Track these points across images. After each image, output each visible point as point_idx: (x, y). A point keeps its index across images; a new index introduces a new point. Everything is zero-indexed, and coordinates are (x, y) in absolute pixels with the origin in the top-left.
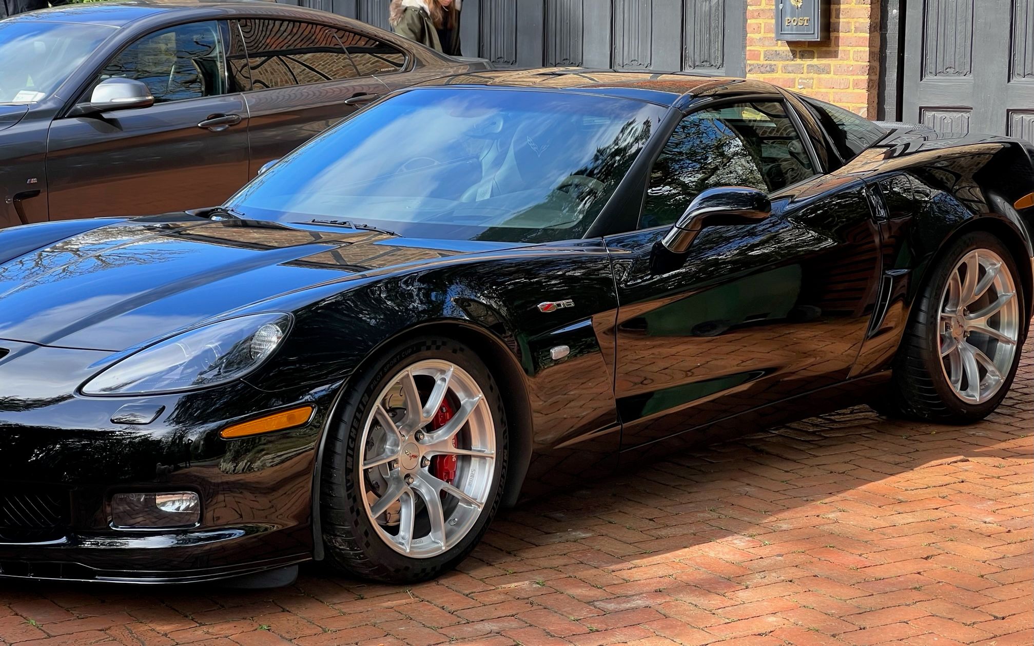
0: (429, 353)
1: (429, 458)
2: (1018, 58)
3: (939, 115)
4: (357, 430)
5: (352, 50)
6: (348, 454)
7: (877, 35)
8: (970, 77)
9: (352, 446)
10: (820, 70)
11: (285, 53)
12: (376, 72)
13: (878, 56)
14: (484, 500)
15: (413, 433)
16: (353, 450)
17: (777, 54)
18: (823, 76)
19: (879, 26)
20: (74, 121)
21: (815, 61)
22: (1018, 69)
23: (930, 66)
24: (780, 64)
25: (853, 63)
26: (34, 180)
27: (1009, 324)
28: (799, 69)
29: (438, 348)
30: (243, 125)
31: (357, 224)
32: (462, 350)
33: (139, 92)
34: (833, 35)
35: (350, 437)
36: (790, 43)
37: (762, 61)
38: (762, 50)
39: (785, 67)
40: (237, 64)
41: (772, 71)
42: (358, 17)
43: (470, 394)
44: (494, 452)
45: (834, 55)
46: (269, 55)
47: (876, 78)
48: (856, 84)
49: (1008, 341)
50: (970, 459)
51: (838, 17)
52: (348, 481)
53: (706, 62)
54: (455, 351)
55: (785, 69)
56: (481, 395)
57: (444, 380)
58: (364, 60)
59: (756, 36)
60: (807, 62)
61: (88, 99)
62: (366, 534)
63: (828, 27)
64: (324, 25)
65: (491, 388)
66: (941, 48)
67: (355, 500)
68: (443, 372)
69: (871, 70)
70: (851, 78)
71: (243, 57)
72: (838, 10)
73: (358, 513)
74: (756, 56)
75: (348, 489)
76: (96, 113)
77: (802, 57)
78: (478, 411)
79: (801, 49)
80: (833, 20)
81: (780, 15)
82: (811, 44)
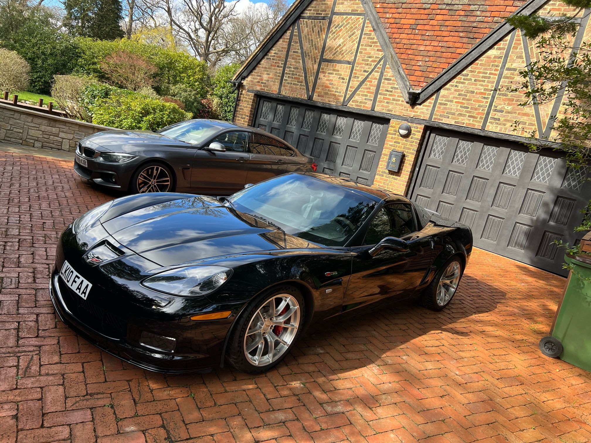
0: (283, 292)
1: (274, 326)
2: (446, 188)
3: (422, 197)
4: (247, 321)
5: (281, 147)
6: (242, 331)
7: (411, 174)
8: (432, 190)
9: (244, 327)
10: (395, 179)
11: (265, 144)
12: (286, 155)
13: (410, 179)
14: (290, 344)
15: (270, 318)
16: (244, 329)
17: (385, 172)
18: (395, 181)
19: (413, 172)
20: (204, 152)
21: (394, 176)
22: (445, 191)
23: (423, 185)
24: (385, 175)
25: (403, 179)
26: (189, 165)
27: (455, 284)
28: (389, 177)
29: (287, 290)
30: (248, 162)
31: (269, 221)
32: (295, 290)
33: (222, 147)
34: (400, 171)
35: (244, 324)
36: (389, 170)
37: (381, 173)
38: (381, 170)
39: (386, 176)
40: (251, 145)
41: (383, 176)
42: (284, 140)
43: (294, 306)
44: (298, 326)
45: (400, 176)
46: (261, 144)
47: (408, 184)
48: (403, 185)
49: (453, 288)
50: (443, 332)
51: (403, 167)
52: (239, 341)
53: (366, 170)
54: (292, 291)
55: (386, 177)
56: (298, 306)
57: (286, 301)
58: (283, 151)
59: (381, 167)
60: (392, 176)
61: (208, 146)
62: (242, 360)
63: (400, 169)
64: (275, 140)
65: (302, 304)
66: (426, 181)
67: (240, 347)
68: (286, 298)
69: (408, 182)
70: (402, 183)
71: (253, 143)
72: (403, 165)
73: (241, 352)
74: (379, 171)
75: (239, 343)
76: (210, 151)
77: (391, 174)
78: (296, 312)
79: (391, 173)
80: (401, 167)
81: (388, 163)
82: (394, 172)
